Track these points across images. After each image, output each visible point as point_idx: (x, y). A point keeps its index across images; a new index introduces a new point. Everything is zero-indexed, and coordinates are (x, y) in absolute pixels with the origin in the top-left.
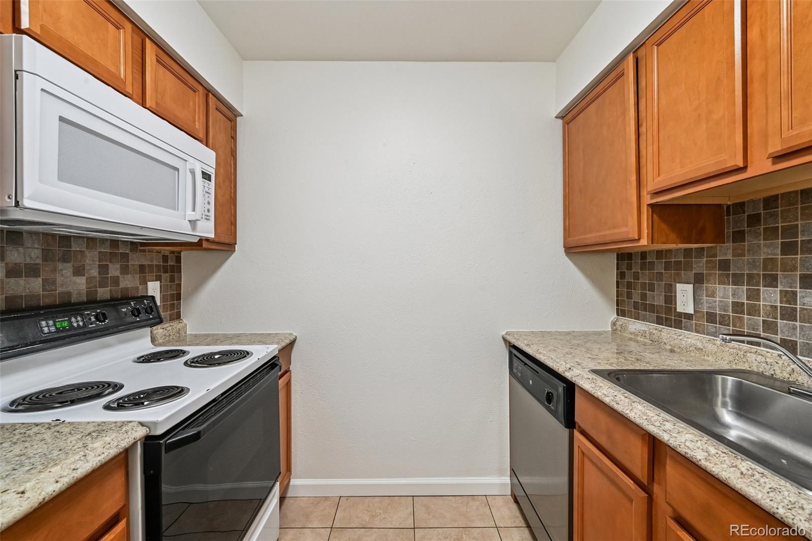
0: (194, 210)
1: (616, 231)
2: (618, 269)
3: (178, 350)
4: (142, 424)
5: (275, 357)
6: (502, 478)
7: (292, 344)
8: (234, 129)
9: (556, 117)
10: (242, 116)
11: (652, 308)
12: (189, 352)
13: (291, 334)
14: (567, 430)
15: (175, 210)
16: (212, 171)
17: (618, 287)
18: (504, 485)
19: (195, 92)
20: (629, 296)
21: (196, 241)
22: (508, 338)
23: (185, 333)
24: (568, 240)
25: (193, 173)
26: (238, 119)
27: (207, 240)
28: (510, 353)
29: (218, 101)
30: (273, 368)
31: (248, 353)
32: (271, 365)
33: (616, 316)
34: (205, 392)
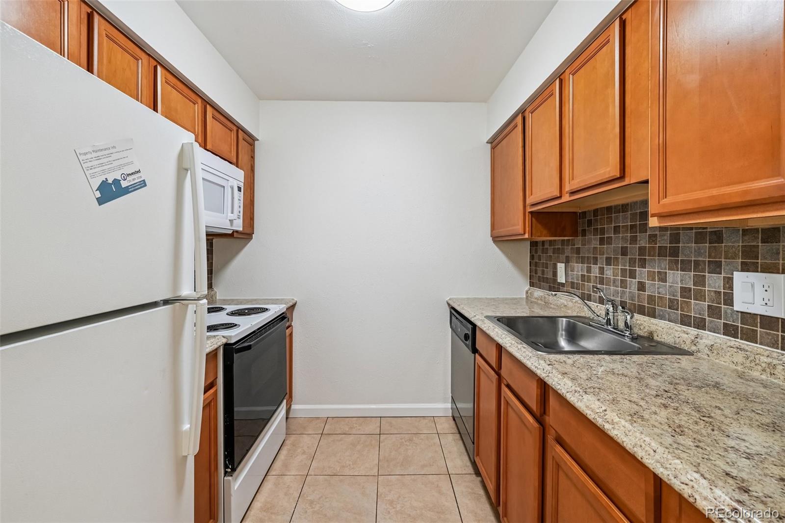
0: (232, 213)
1: (515, 228)
2: (530, 253)
3: (219, 307)
4: (223, 337)
5: (283, 313)
6: (446, 404)
7: (293, 307)
8: (253, 151)
9: (487, 143)
10: (258, 140)
11: (546, 280)
12: (226, 309)
13: (293, 299)
14: (473, 354)
15: (221, 213)
16: (242, 185)
17: (530, 266)
18: (446, 409)
19: (231, 131)
20: (536, 273)
21: (231, 233)
22: (450, 302)
23: (216, 298)
24: (494, 232)
25: (232, 188)
26: (256, 142)
27: (237, 232)
28: (451, 312)
29: (245, 134)
30: (283, 320)
31: (267, 309)
32: (282, 318)
33: (529, 286)
34: (250, 326)
